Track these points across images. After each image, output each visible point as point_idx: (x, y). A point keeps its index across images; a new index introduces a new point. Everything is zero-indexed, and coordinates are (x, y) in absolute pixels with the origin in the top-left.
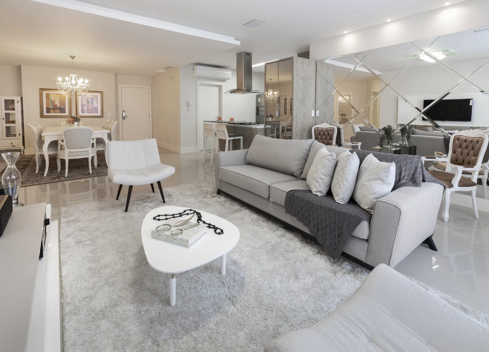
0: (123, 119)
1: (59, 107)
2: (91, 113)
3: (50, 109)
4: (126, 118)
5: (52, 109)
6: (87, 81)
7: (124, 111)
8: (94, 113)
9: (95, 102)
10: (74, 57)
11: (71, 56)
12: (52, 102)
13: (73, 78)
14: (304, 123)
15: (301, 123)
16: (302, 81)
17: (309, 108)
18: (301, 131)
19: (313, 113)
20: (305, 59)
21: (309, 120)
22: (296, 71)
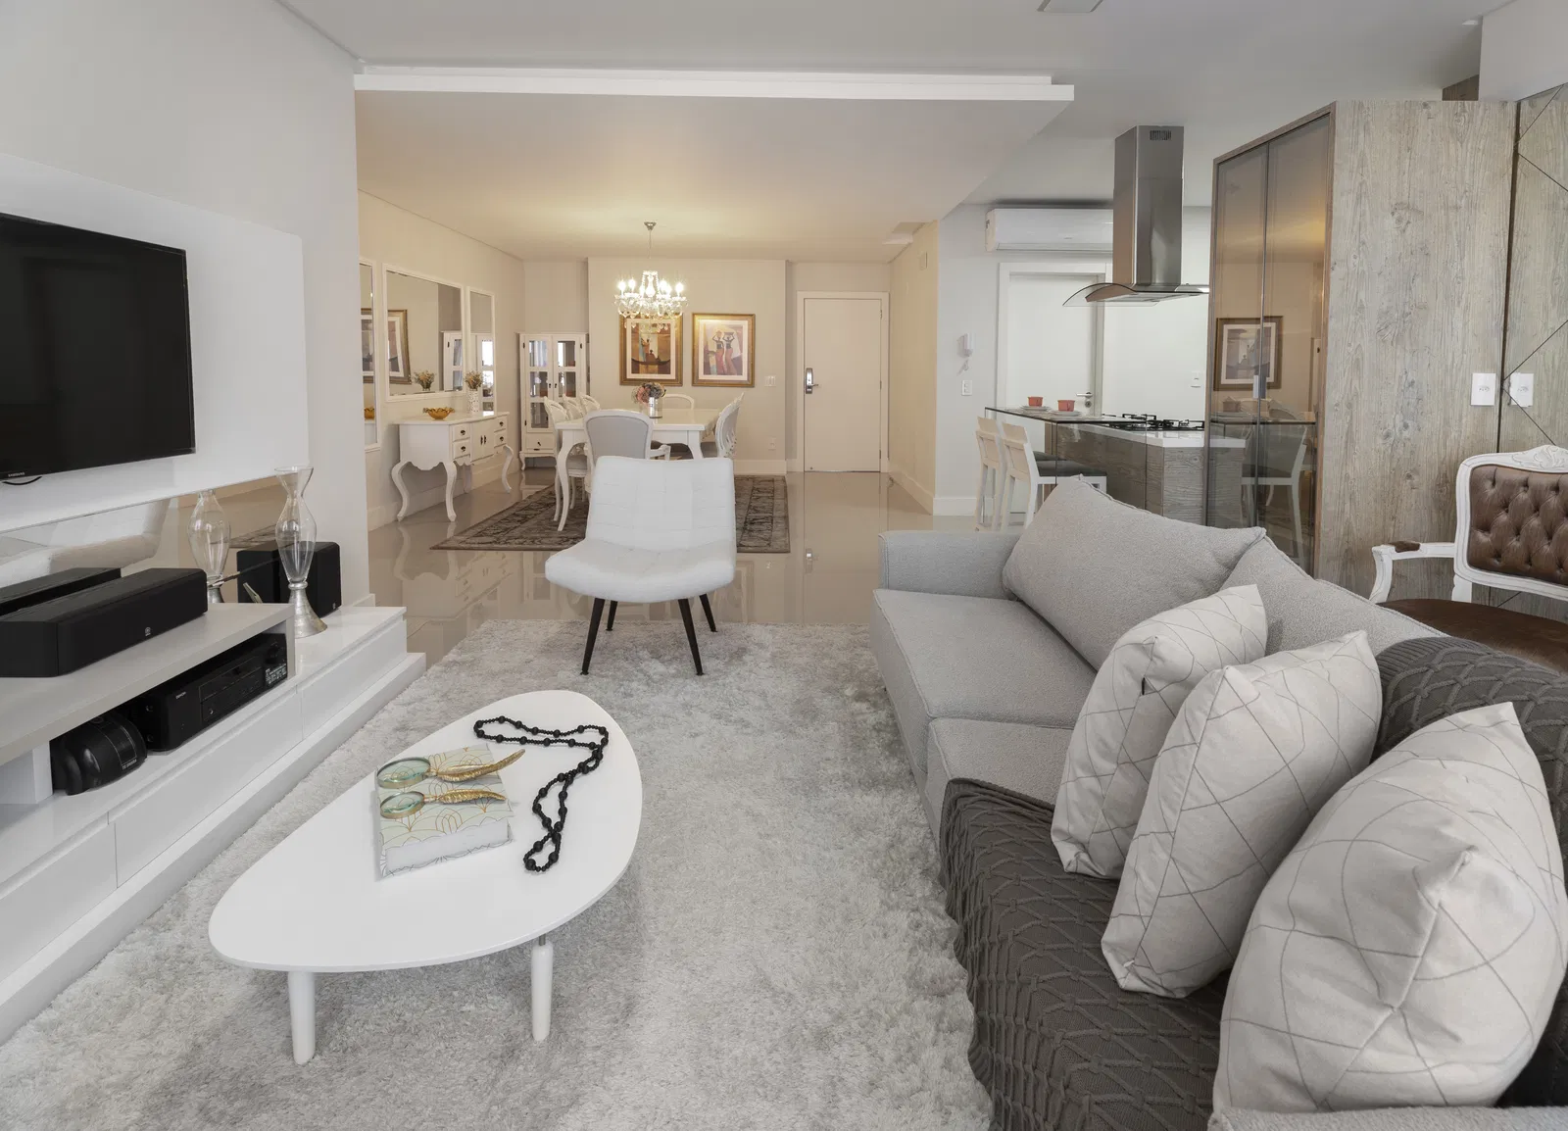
0: (807, 392)
1: (656, 356)
2: (724, 374)
3: (638, 362)
4: (814, 390)
5: (642, 363)
6: (680, 287)
7: (810, 370)
8: (731, 374)
9: (735, 344)
10: (654, 224)
11: (646, 224)
12: (643, 346)
13: (651, 280)
14: (1409, 439)
15: (1388, 436)
16: (1399, 220)
17: (1453, 362)
18: (1383, 477)
19: (1483, 389)
20: (1425, 105)
21: (1446, 422)
22: (1351, 172)
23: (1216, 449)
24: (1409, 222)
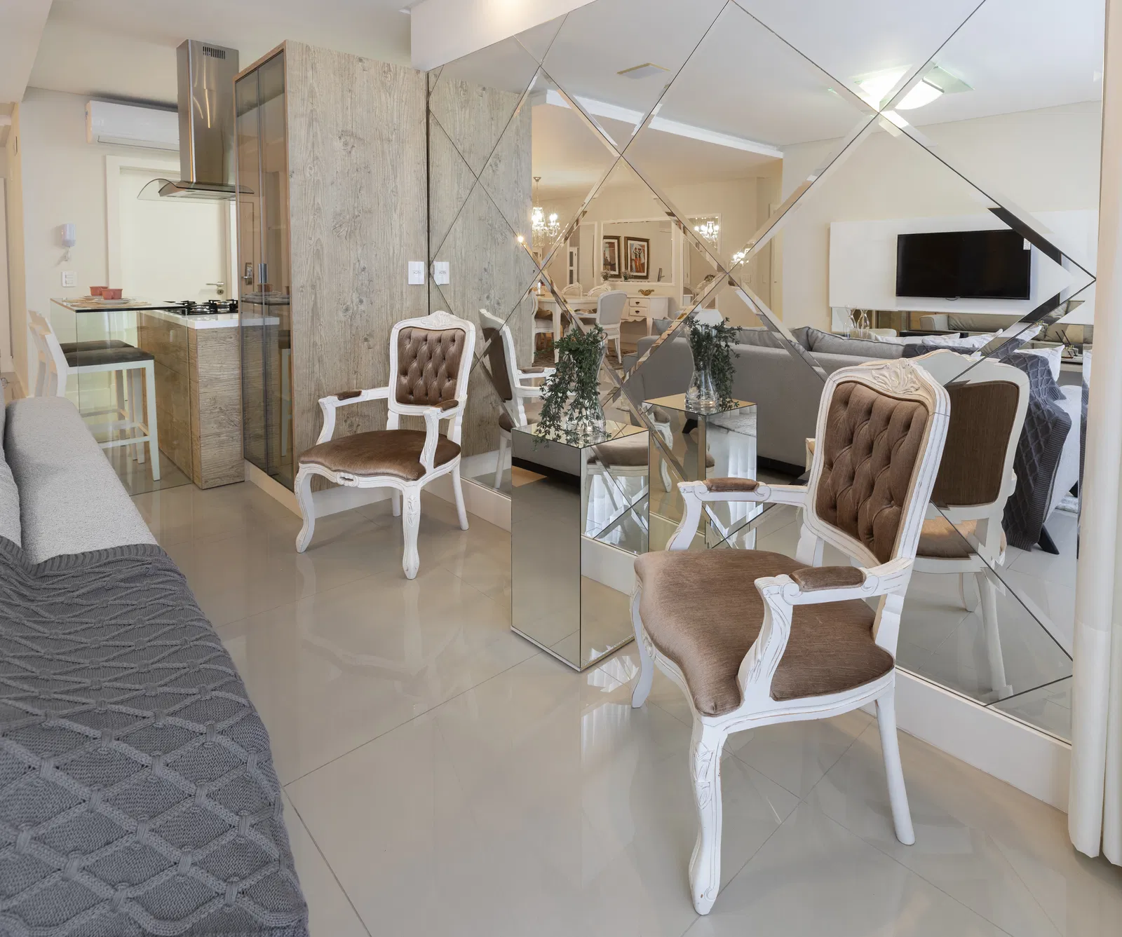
14: (364, 312)
15: (347, 310)
16: (346, 144)
17: (394, 253)
18: (345, 342)
19: (416, 272)
20: (361, 60)
21: (392, 297)
22: (303, 100)
23: (247, 327)
24: (353, 146)
